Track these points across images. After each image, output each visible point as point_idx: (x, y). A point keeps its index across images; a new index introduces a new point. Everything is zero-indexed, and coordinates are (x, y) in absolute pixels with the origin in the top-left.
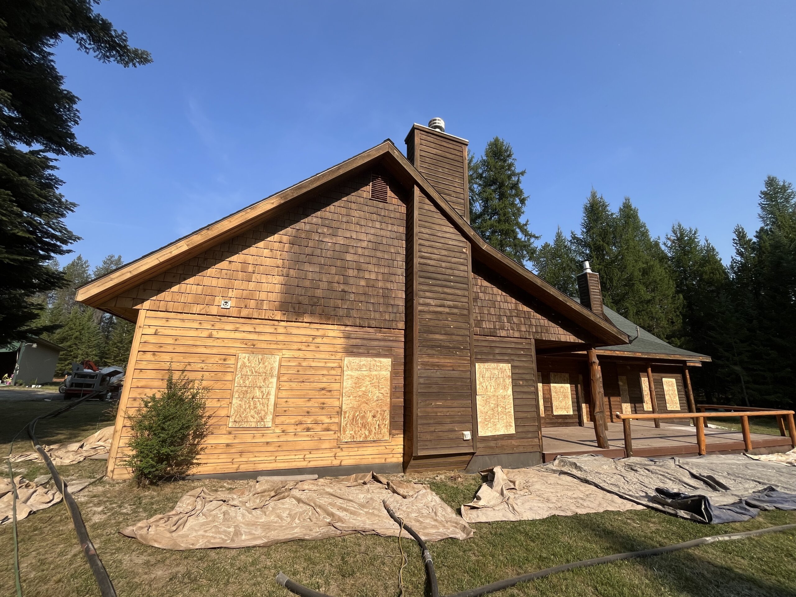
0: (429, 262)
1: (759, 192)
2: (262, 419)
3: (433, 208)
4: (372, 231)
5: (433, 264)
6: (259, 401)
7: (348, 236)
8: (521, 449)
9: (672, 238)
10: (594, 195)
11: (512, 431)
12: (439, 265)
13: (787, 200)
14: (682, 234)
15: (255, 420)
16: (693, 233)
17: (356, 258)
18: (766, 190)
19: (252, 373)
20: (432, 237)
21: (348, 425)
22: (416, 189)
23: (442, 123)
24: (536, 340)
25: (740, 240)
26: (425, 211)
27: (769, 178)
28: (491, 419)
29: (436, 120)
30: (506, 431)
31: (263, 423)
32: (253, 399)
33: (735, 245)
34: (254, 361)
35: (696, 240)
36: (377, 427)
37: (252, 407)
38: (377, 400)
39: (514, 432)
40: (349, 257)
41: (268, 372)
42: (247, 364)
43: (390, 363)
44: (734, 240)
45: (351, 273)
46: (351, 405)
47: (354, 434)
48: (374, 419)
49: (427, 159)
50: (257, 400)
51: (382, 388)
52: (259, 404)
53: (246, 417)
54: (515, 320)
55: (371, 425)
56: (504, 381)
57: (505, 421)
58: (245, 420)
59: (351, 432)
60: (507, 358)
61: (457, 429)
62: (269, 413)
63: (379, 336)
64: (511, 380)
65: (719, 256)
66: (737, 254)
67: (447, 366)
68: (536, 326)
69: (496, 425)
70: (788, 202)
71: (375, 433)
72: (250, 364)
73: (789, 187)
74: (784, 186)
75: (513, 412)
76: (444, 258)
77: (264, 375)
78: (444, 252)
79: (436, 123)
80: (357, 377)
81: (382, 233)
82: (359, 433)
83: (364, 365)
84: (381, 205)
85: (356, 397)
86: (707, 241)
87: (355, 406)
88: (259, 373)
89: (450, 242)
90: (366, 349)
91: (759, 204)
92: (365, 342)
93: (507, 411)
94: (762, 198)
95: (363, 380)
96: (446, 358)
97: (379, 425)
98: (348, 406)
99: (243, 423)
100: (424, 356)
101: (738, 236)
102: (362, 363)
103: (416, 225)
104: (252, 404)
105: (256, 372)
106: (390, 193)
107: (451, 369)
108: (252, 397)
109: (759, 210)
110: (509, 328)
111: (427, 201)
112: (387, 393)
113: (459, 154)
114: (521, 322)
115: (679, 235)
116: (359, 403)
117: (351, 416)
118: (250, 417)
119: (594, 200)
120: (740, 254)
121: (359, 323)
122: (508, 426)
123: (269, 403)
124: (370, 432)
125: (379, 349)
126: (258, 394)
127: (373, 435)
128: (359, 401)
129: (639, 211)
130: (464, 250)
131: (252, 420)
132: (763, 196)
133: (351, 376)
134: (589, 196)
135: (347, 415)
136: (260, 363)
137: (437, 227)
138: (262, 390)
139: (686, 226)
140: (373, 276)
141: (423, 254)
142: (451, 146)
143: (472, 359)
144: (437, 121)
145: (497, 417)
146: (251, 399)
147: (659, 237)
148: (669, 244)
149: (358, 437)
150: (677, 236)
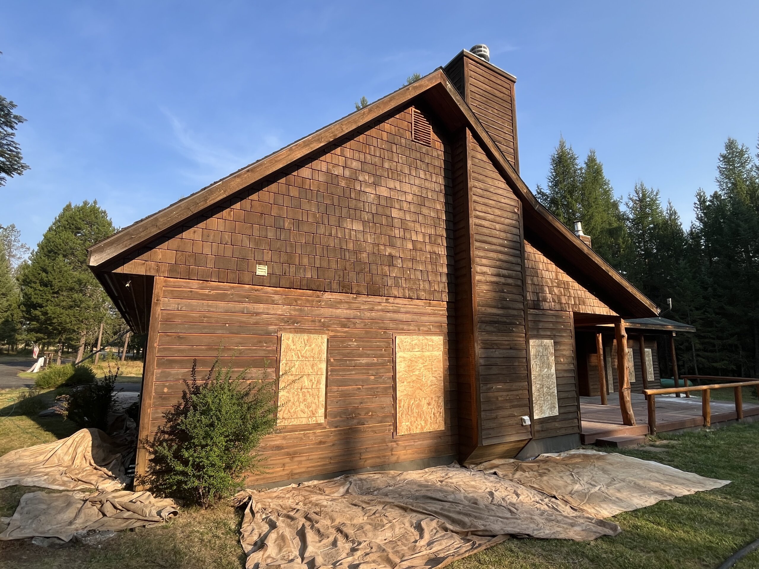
0: (483, 223)
1: (719, 154)
2: (313, 414)
3: (485, 158)
4: (417, 182)
5: (488, 226)
6: (308, 392)
7: (392, 186)
8: (563, 432)
9: (635, 198)
10: (562, 146)
11: (556, 412)
12: (493, 228)
13: (743, 165)
14: (644, 195)
15: (306, 415)
16: (655, 194)
17: (401, 214)
18: (725, 152)
19: (299, 357)
20: (485, 193)
21: (404, 416)
22: (469, 133)
23: (487, 52)
24: (575, 313)
25: (700, 204)
26: (477, 161)
27: (729, 140)
28: (538, 401)
29: (481, 47)
30: (551, 413)
31: (314, 418)
32: (301, 389)
33: (696, 209)
34: (300, 342)
35: (658, 202)
36: (433, 416)
37: (301, 400)
38: (431, 385)
39: (558, 414)
40: (395, 213)
41: (316, 356)
42: (292, 347)
43: (442, 342)
44: (695, 204)
45: (397, 232)
46: (405, 393)
47: (410, 425)
48: (430, 407)
49: (477, 95)
50: (306, 390)
51: (436, 371)
52: (308, 395)
53: (295, 413)
54: (556, 290)
55: (427, 413)
56: (548, 359)
57: (550, 402)
58: (295, 416)
59: (407, 424)
60: (549, 333)
61: (516, 414)
62: (320, 405)
63: (429, 310)
64: (554, 357)
65: (680, 220)
66: (697, 219)
67: (505, 345)
68: (574, 298)
69: (541, 407)
70: (744, 167)
71: (431, 423)
72: (294, 347)
73: (746, 151)
74: (742, 150)
75: (556, 392)
76: (498, 219)
77: (312, 359)
78: (498, 212)
79: (481, 51)
80: (410, 360)
81: (428, 184)
82: (415, 424)
83: (416, 344)
84: (424, 149)
85: (409, 382)
86: (670, 204)
87: (409, 393)
88: (306, 358)
89: (503, 200)
90: (416, 326)
91: (718, 167)
92: (416, 317)
93: (551, 391)
94: (721, 161)
95: (416, 362)
96: (503, 336)
97: (434, 414)
98: (403, 394)
99: (293, 420)
100: (483, 333)
101: (699, 200)
102: (414, 342)
103: (470, 178)
104: (301, 396)
105: (302, 356)
106: (433, 136)
107: (508, 347)
108: (300, 388)
109: (717, 174)
110: (551, 301)
111: (479, 149)
112: (441, 377)
113: (507, 93)
114: (561, 293)
115: (641, 195)
116: (413, 389)
117: (406, 405)
118: (300, 412)
119: (562, 152)
120: (700, 219)
121: (409, 294)
122: (552, 408)
123: (320, 394)
124: (426, 422)
125: (430, 325)
126: (306, 384)
127: (429, 425)
128: (413, 387)
129: (603, 167)
130: (516, 210)
131: (303, 415)
132: (722, 159)
133: (404, 358)
134: (557, 146)
135: (402, 404)
136: (306, 345)
137: (490, 181)
138: (311, 378)
139: (648, 187)
140: (420, 238)
141: (478, 213)
142: (499, 82)
143: (527, 336)
144: (483, 49)
145: (543, 399)
146: (299, 390)
147: (622, 197)
148: (631, 204)
149: (414, 428)
150: (639, 197)
